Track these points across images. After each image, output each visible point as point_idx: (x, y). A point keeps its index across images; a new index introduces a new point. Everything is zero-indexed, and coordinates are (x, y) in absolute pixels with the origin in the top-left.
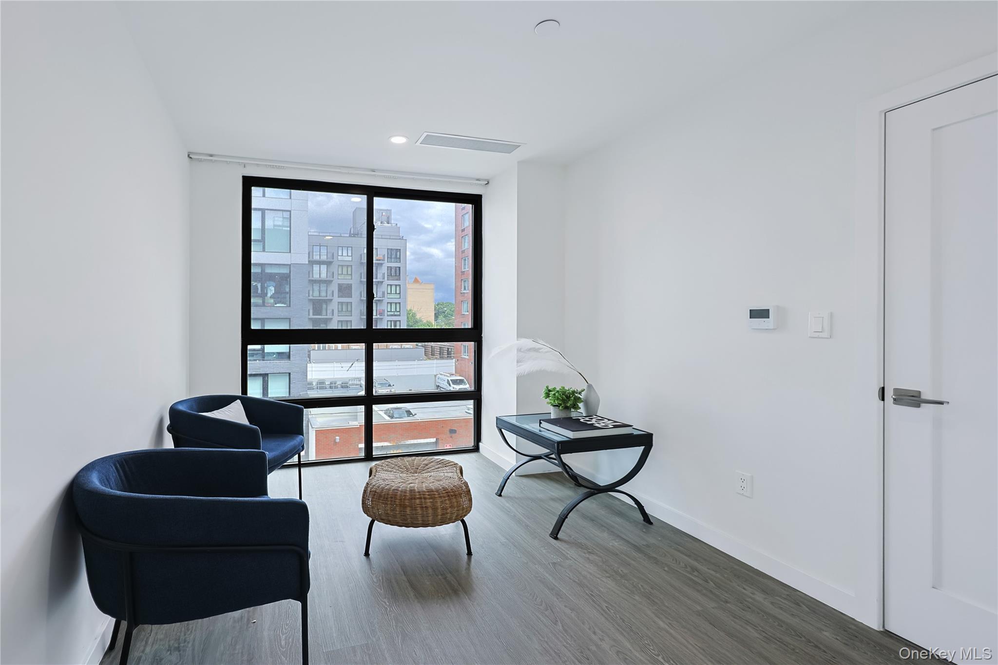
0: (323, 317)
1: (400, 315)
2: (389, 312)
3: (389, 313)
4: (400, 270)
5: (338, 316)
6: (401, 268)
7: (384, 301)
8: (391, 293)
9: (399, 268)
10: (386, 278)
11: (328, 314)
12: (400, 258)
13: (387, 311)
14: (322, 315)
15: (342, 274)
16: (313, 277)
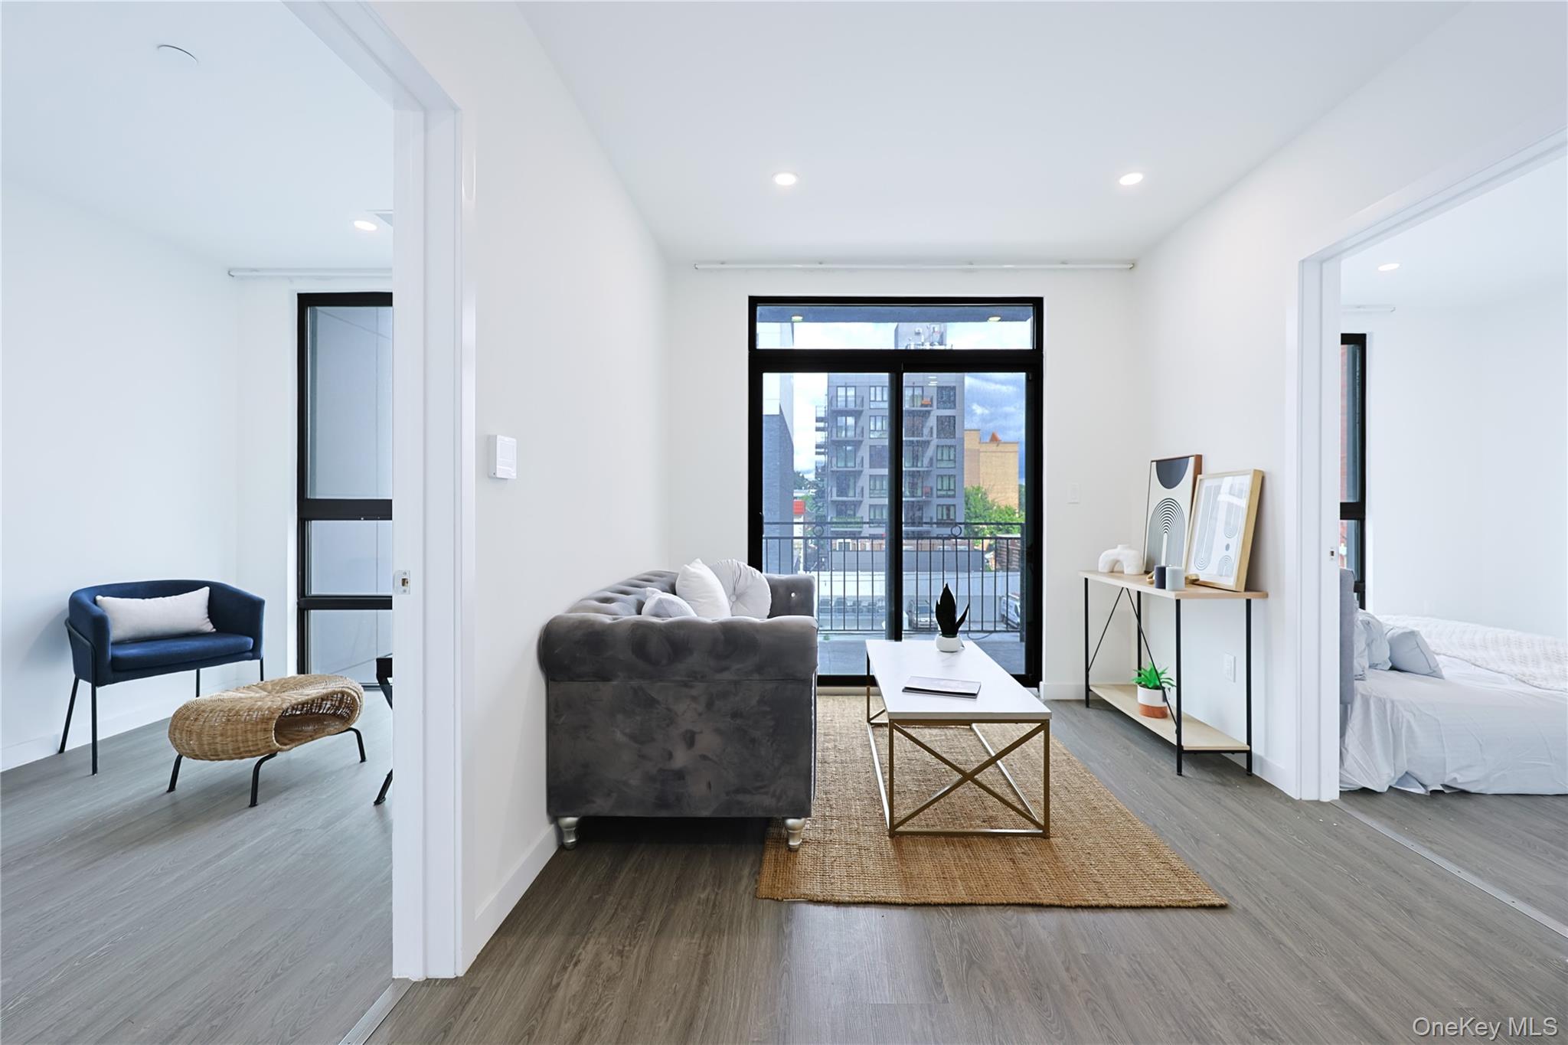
0: (849, 499)
1: (954, 496)
2: (940, 490)
3: (940, 493)
4: (955, 421)
5: (870, 497)
6: (957, 418)
7: (932, 473)
8: (942, 460)
9: (954, 417)
10: (935, 435)
11: (857, 495)
12: (954, 401)
13: (937, 490)
14: (847, 496)
15: (875, 430)
16: (837, 436)
